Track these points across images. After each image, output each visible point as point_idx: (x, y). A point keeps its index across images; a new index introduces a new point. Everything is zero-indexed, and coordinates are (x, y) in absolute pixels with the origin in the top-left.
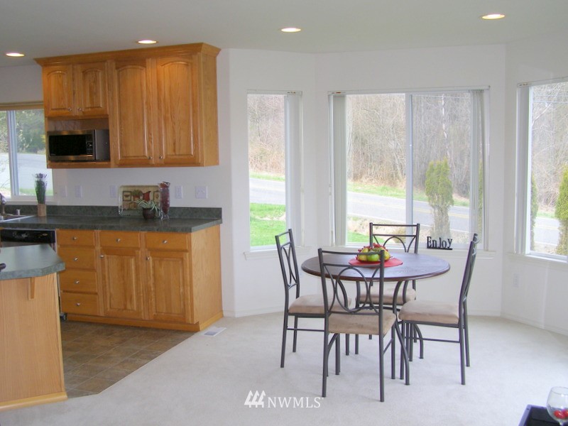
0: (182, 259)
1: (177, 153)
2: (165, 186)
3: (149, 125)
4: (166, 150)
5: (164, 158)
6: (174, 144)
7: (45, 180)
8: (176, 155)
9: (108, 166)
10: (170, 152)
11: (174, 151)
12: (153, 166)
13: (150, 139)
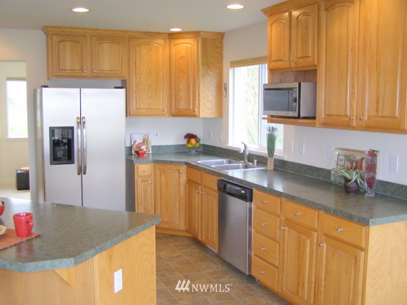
0: (356, 258)
1: (380, 115)
2: (373, 154)
3: (353, 76)
4: (368, 110)
5: (366, 119)
6: (378, 101)
7: (276, 133)
8: (378, 116)
9: (313, 125)
10: (373, 113)
11: (377, 111)
12: (354, 128)
13: (352, 94)
